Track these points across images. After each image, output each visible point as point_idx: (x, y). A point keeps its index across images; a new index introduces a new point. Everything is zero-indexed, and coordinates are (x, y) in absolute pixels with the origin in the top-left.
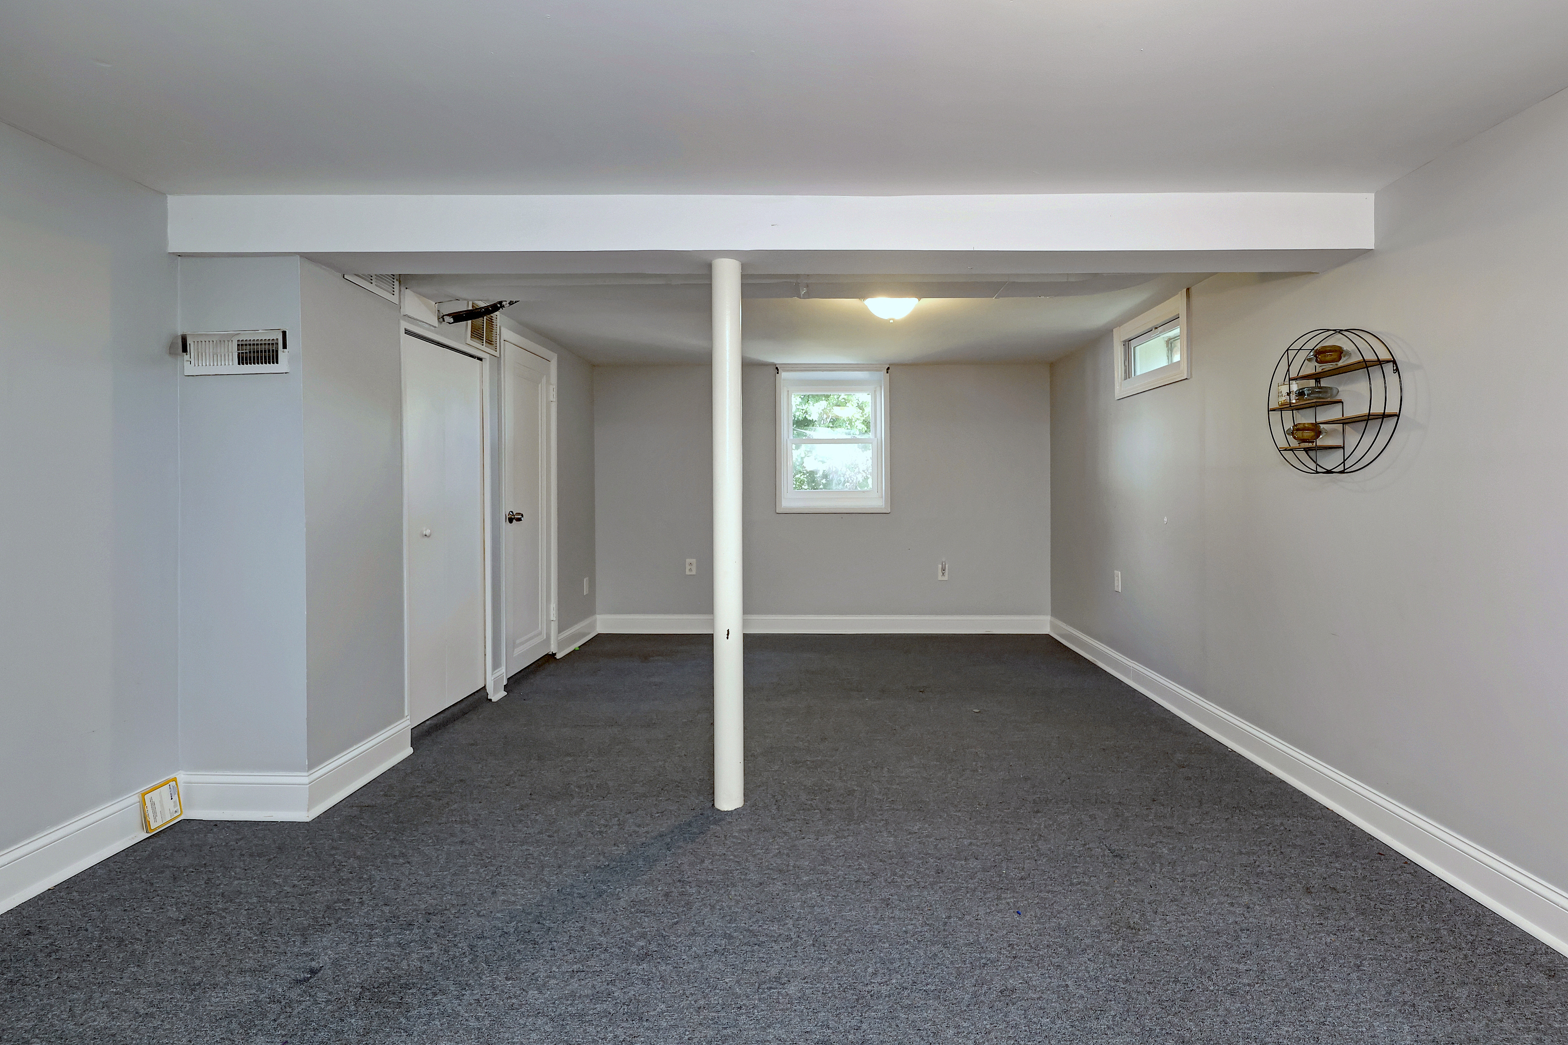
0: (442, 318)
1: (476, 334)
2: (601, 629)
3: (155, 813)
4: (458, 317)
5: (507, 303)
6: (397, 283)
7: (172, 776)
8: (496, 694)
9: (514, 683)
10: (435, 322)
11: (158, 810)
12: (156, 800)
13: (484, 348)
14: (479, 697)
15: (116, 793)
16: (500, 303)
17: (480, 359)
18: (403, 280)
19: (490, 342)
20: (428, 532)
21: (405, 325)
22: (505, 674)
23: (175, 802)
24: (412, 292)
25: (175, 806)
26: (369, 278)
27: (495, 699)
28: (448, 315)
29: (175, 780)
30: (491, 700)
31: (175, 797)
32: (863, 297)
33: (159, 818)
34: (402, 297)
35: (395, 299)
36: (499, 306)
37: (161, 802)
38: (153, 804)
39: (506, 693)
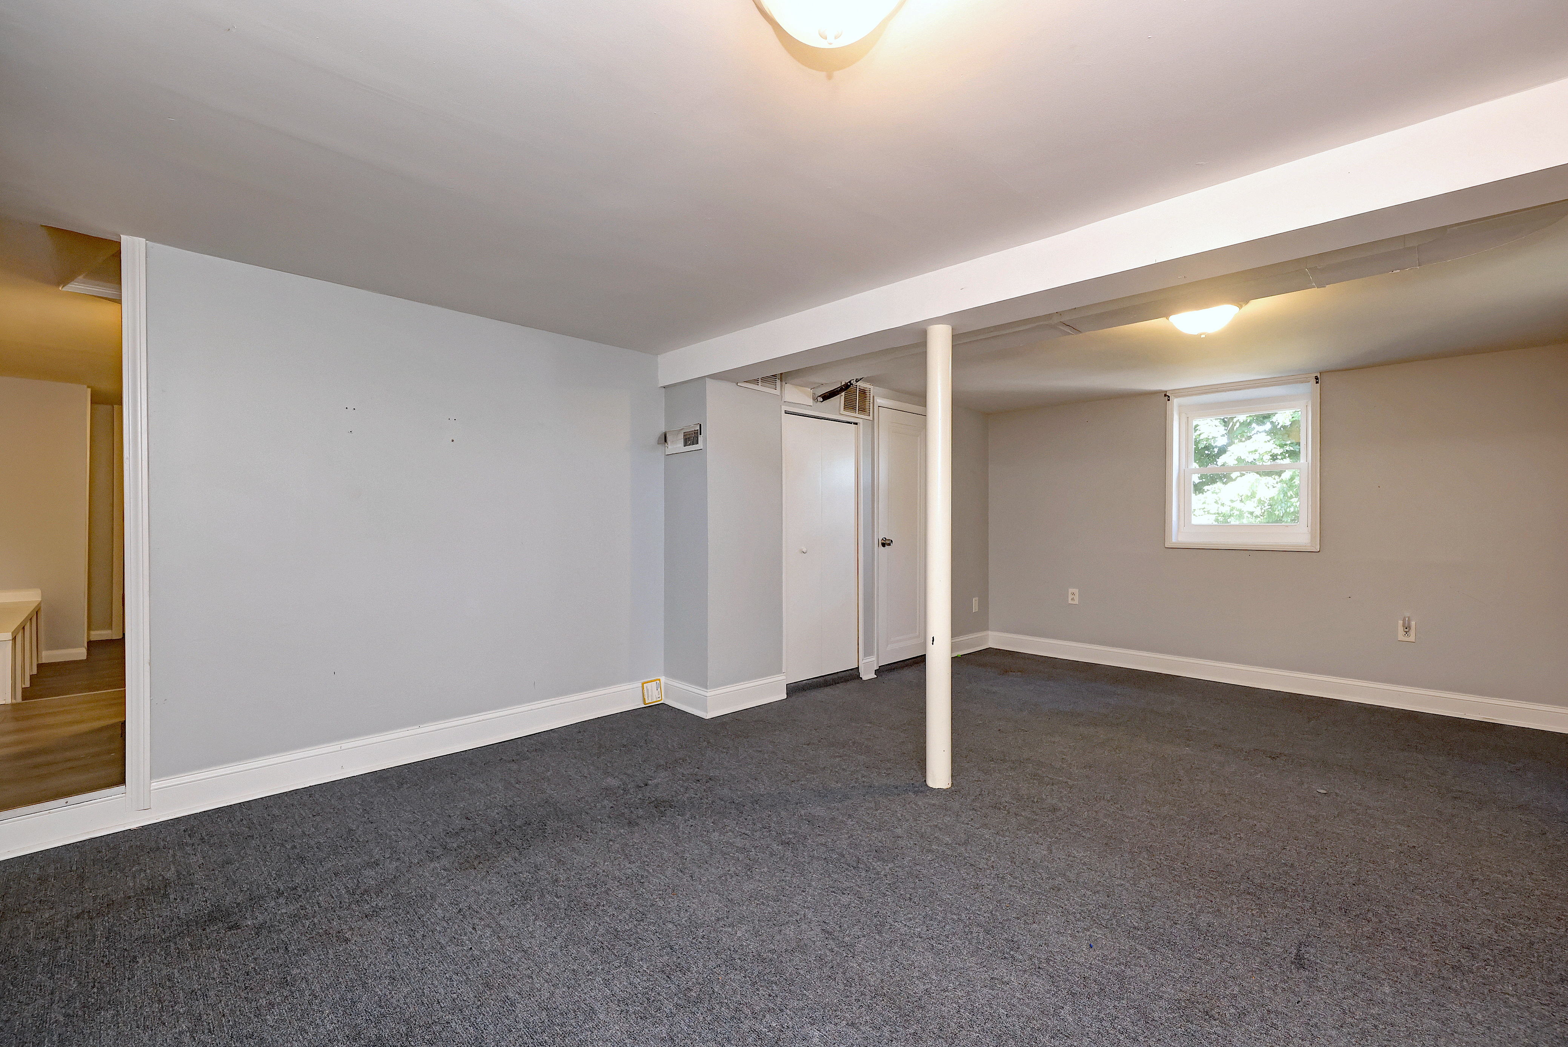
0: (815, 399)
1: (849, 405)
2: (992, 644)
3: (648, 695)
4: (826, 397)
5: (855, 380)
6: (778, 382)
7: (659, 678)
8: (868, 674)
9: (881, 671)
10: (810, 402)
11: (650, 694)
12: (649, 688)
13: (857, 415)
14: (852, 675)
15: (631, 679)
16: (850, 382)
17: (856, 424)
18: (783, 377)
19: (863, 410)
20: (804, 550)
21: (784, 408)
22: (875, 662)
23: (659, 692)
24: (791, 386)
25: (659, 695)
26: (756, 381)
27: (864, 678)
28: (820, 396)
29: (659, 680)
30: (861, 678)
31: (659, 689)
32: (1167, 316)
33: (650, 698)
34: (783, 389)
35: (777, 392)
36: (849, 384)
37: (652, 690)
38: (648, 690)
39: (876, 676)
